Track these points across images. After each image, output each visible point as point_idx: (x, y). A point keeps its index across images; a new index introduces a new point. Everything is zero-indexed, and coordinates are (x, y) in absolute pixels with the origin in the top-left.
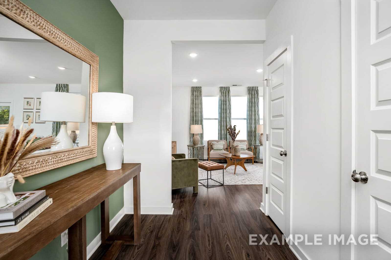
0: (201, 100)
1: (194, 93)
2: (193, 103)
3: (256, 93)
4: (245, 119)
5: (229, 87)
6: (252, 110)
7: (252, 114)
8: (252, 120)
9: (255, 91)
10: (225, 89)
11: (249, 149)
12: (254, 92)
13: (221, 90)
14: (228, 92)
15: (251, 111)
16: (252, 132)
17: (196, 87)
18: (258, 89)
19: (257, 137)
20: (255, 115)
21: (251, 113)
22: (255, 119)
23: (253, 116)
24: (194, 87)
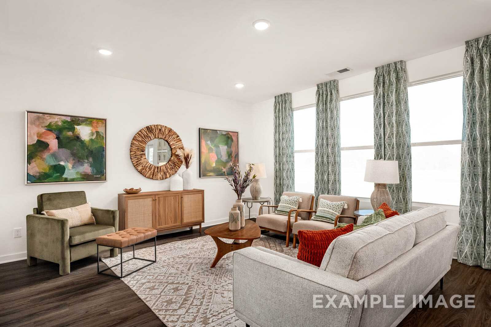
1: (278, 107)
13: (318, 91)
24: (278, 96)
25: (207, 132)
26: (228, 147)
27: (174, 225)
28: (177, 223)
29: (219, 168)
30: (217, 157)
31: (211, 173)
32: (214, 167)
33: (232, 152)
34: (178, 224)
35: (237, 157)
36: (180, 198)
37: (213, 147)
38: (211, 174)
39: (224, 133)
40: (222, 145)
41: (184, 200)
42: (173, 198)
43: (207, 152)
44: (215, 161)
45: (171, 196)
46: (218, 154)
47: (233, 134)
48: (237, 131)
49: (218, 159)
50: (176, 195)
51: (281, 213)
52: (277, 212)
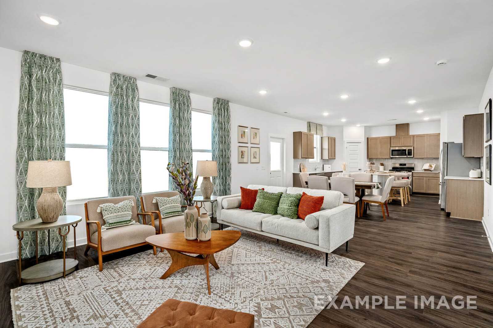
3: (186, 102)
5: (135, 79)
9: (185, 99)
10: (125, 81)
13: (115, 81)
14: (134, 90)
18: (189, 96)
20: (184, 142)
22: (185, 150)
23: (181, 143)
24: (34, 55)
51: (117, 225)
52: (109, 226)
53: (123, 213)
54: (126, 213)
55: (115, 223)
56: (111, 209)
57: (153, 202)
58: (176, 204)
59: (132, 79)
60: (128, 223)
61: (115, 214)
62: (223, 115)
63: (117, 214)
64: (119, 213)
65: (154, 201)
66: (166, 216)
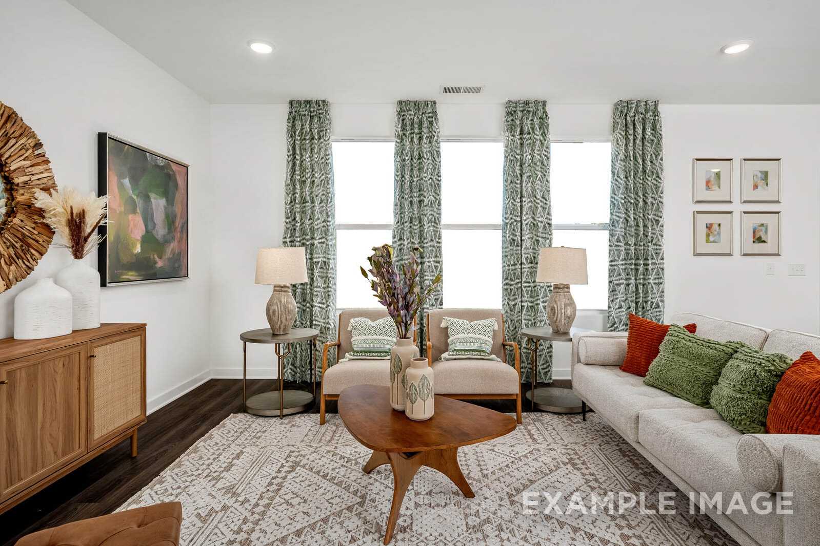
0: (327, 152)
1: (298, 125)
2: (294, 165)
3: (537, 126)
4: (494, 227)
5: (434, 103)
6: (521, 193)
7: (521, 209)
8: (521, 230)
9: (535, 119)
10: (419, 109)
11: (505, 351)
12: (532, 120)
13: (401, 115)
14: (431, 123)
15: (519, 196)
16: (524, 279)
17: (308, 103)
18: (545, 112)
19: (541, 296)
20: (534, 210)
21: (518, 204)
22: (534, 227)
23: (524, 213)
24: (299, 102)
25: (122, 150)
26: (167, 201)
27: (63, 460)
28: (73, 451)
29: (150, 257)
30: (146, 226)
31: (130, 273)
32: (137, 255)
33: (175, 216)
34: (77, 452)
35: (185, 231)
36: (83, 361)
37: (135, 197)
38: (131, 275)
39: (161, 162)
40: (156, 196)
41: (96, 365)
42: (61, 365)
43: (123, 209)
44: (139, 238)
45: (54, 359)
46: (148, 218)
47: (178, 169)
48: (185, 162)
49: (147, 231)
50: (71, 351)
51: (365, 356)
52: (354, 356)
53: (375, 337)
54: (381, 337)
55: (361, 352)
56: (360, 328)
57: (441, 326)
58: (477, 336)
59: (430, 105)
60: (383, 356)
61: (364, 337)
62: (639, 138)
63: (367, 337)
64: (370, 337)
65: (443, 325)
66: (453, 355)
